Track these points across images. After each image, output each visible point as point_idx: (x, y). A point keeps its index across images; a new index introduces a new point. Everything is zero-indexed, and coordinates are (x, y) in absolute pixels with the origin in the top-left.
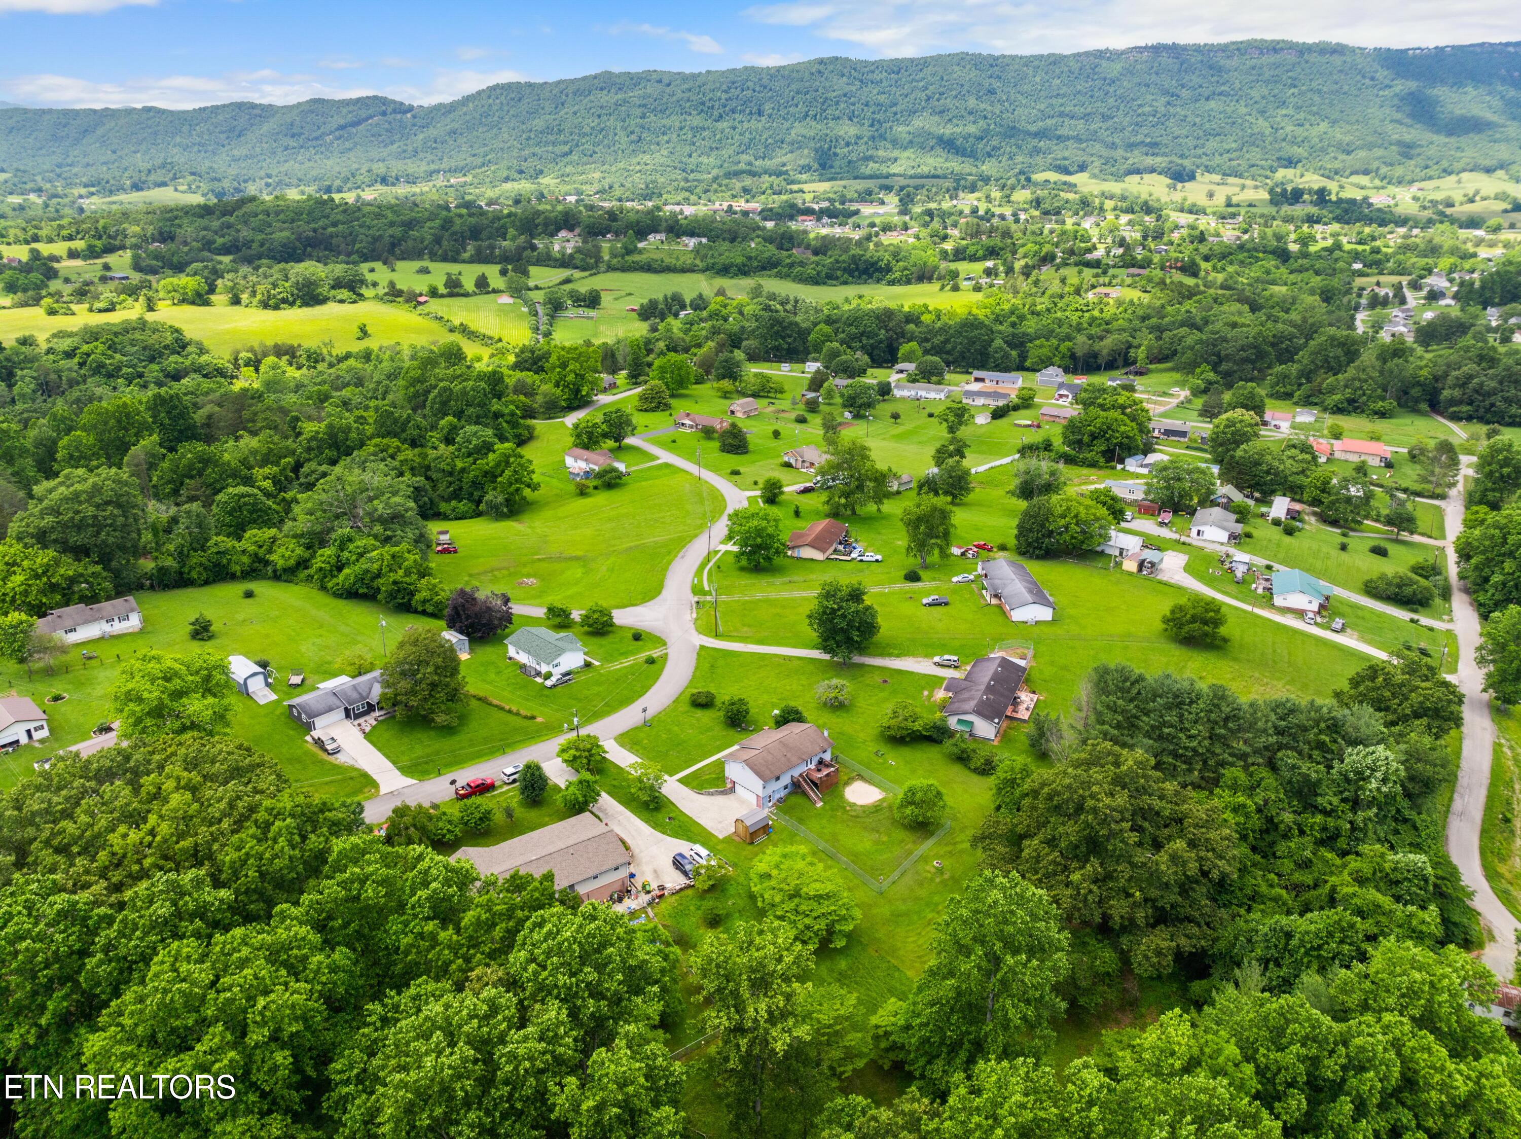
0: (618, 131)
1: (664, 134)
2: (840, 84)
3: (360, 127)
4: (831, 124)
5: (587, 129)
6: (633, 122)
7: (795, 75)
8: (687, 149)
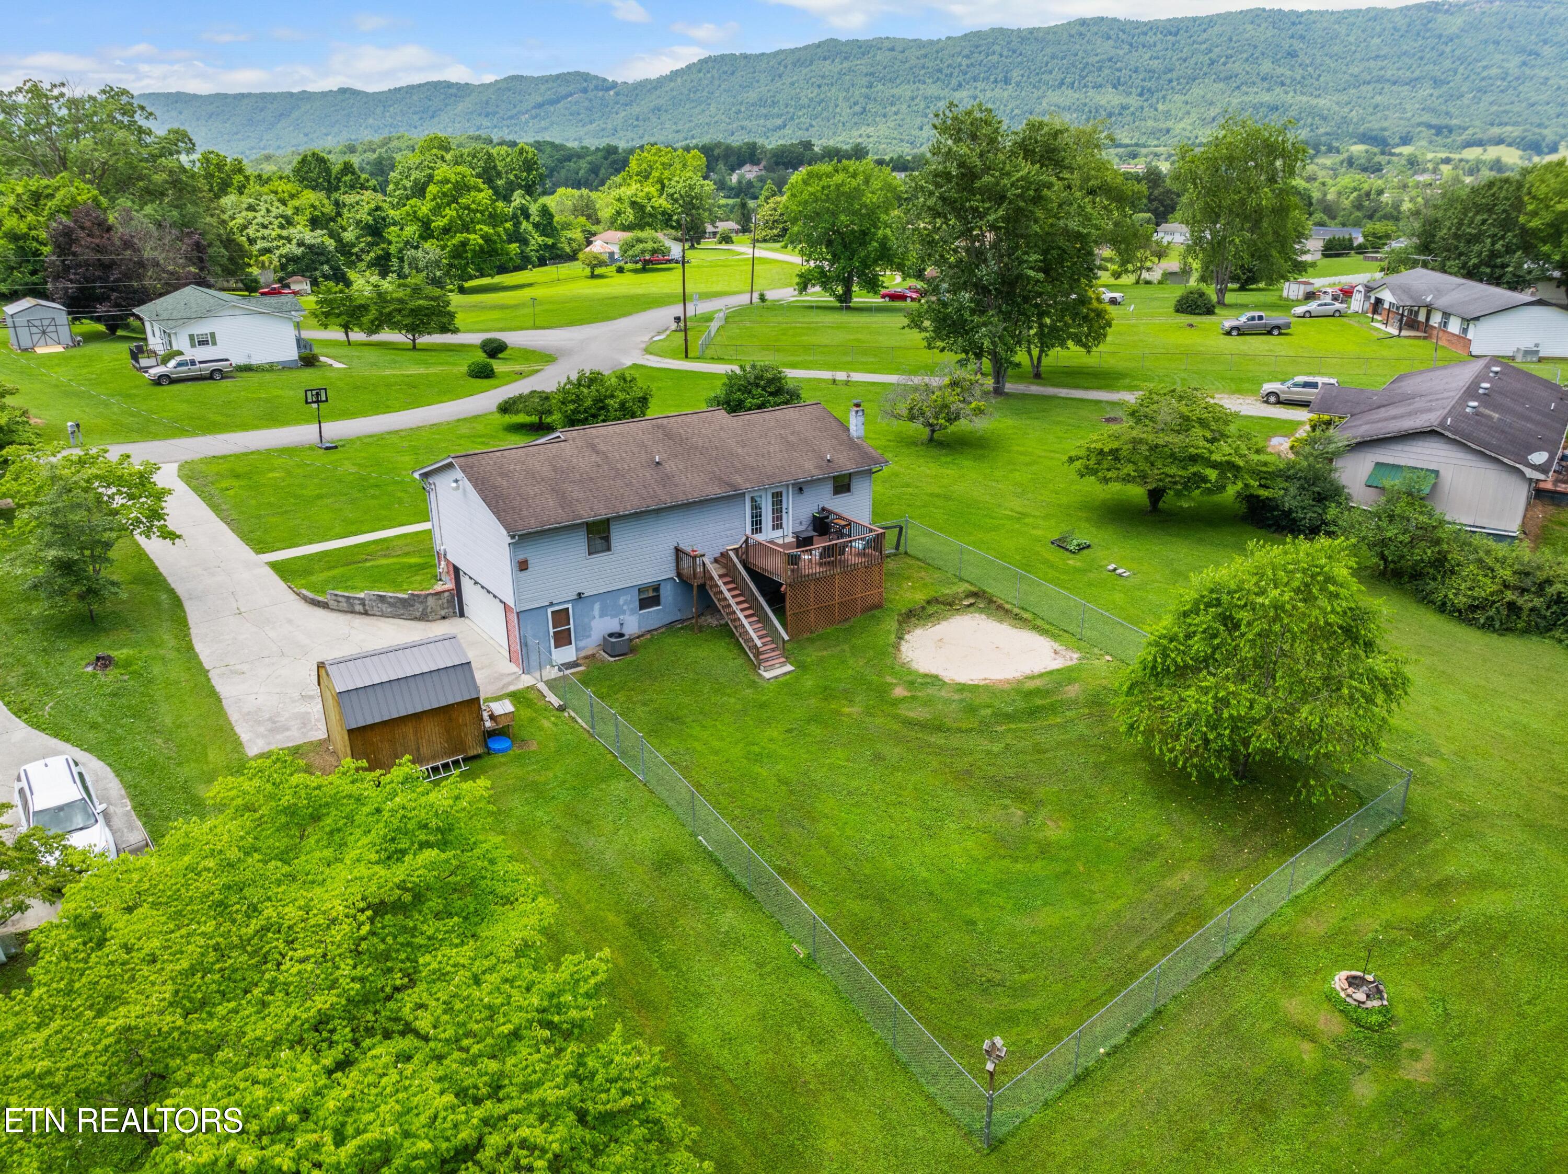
0: (840, 102)
1: (892, 104)
2: (1106, 48)
3: (559, 106)
4: (1091, 93)
5: (805, 101)
6: (857, 93)
7: (1050, 37)
8: (919, 121)
